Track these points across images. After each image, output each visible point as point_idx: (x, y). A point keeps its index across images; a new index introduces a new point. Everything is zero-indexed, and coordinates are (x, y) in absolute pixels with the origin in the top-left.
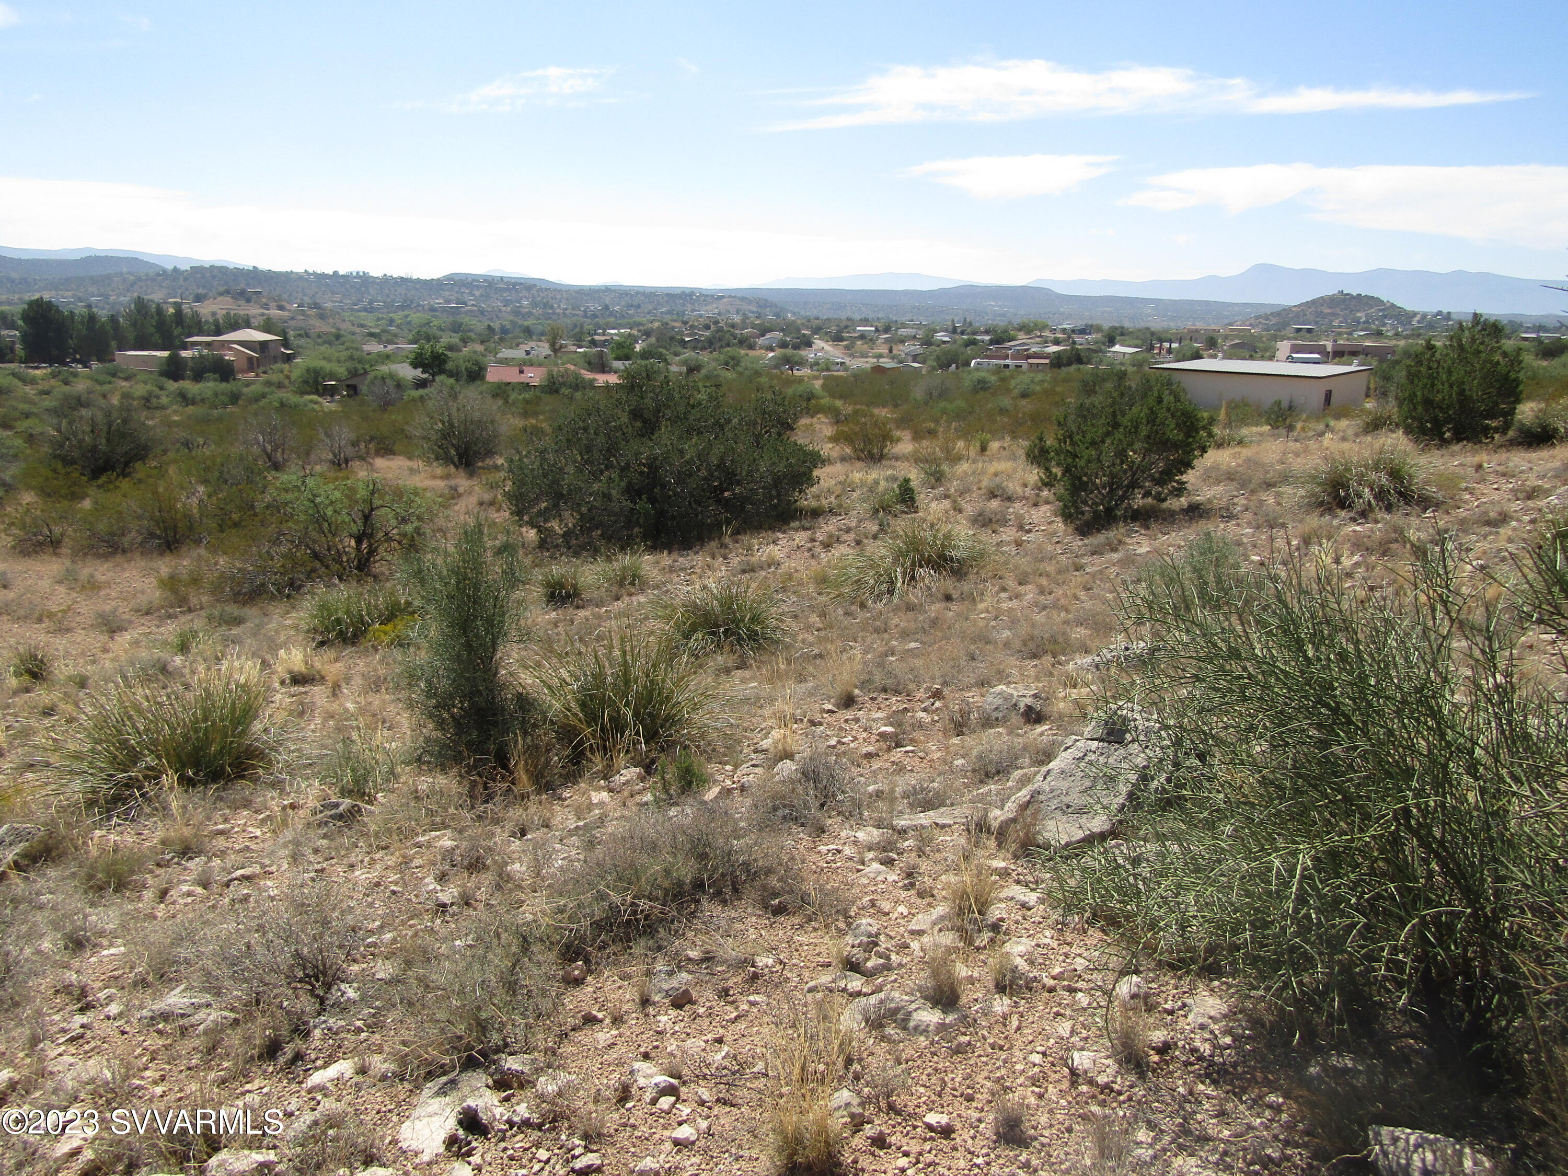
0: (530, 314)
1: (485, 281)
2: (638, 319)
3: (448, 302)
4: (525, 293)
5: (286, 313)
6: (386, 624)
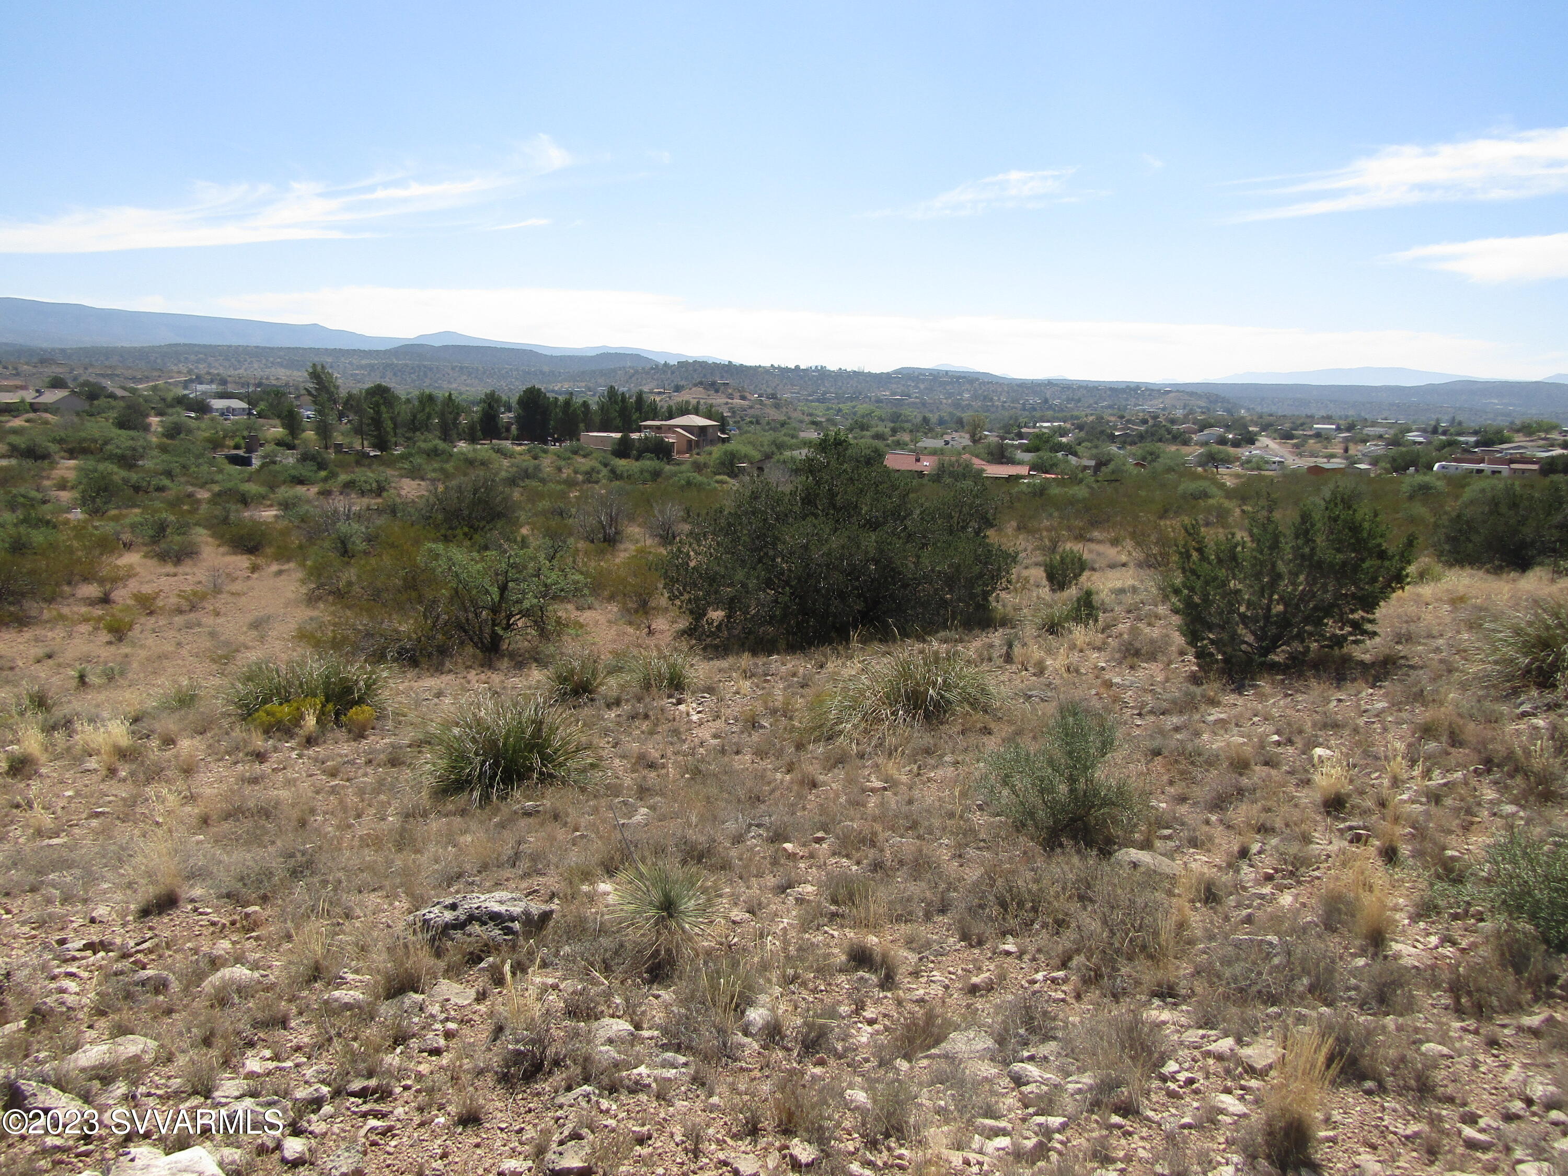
0: (969, 406)
1: (931, 374)
2: (1076, 413)
3: (894, 394)
4: (968, 386)
5: (746, 403)
6: (281, 704)
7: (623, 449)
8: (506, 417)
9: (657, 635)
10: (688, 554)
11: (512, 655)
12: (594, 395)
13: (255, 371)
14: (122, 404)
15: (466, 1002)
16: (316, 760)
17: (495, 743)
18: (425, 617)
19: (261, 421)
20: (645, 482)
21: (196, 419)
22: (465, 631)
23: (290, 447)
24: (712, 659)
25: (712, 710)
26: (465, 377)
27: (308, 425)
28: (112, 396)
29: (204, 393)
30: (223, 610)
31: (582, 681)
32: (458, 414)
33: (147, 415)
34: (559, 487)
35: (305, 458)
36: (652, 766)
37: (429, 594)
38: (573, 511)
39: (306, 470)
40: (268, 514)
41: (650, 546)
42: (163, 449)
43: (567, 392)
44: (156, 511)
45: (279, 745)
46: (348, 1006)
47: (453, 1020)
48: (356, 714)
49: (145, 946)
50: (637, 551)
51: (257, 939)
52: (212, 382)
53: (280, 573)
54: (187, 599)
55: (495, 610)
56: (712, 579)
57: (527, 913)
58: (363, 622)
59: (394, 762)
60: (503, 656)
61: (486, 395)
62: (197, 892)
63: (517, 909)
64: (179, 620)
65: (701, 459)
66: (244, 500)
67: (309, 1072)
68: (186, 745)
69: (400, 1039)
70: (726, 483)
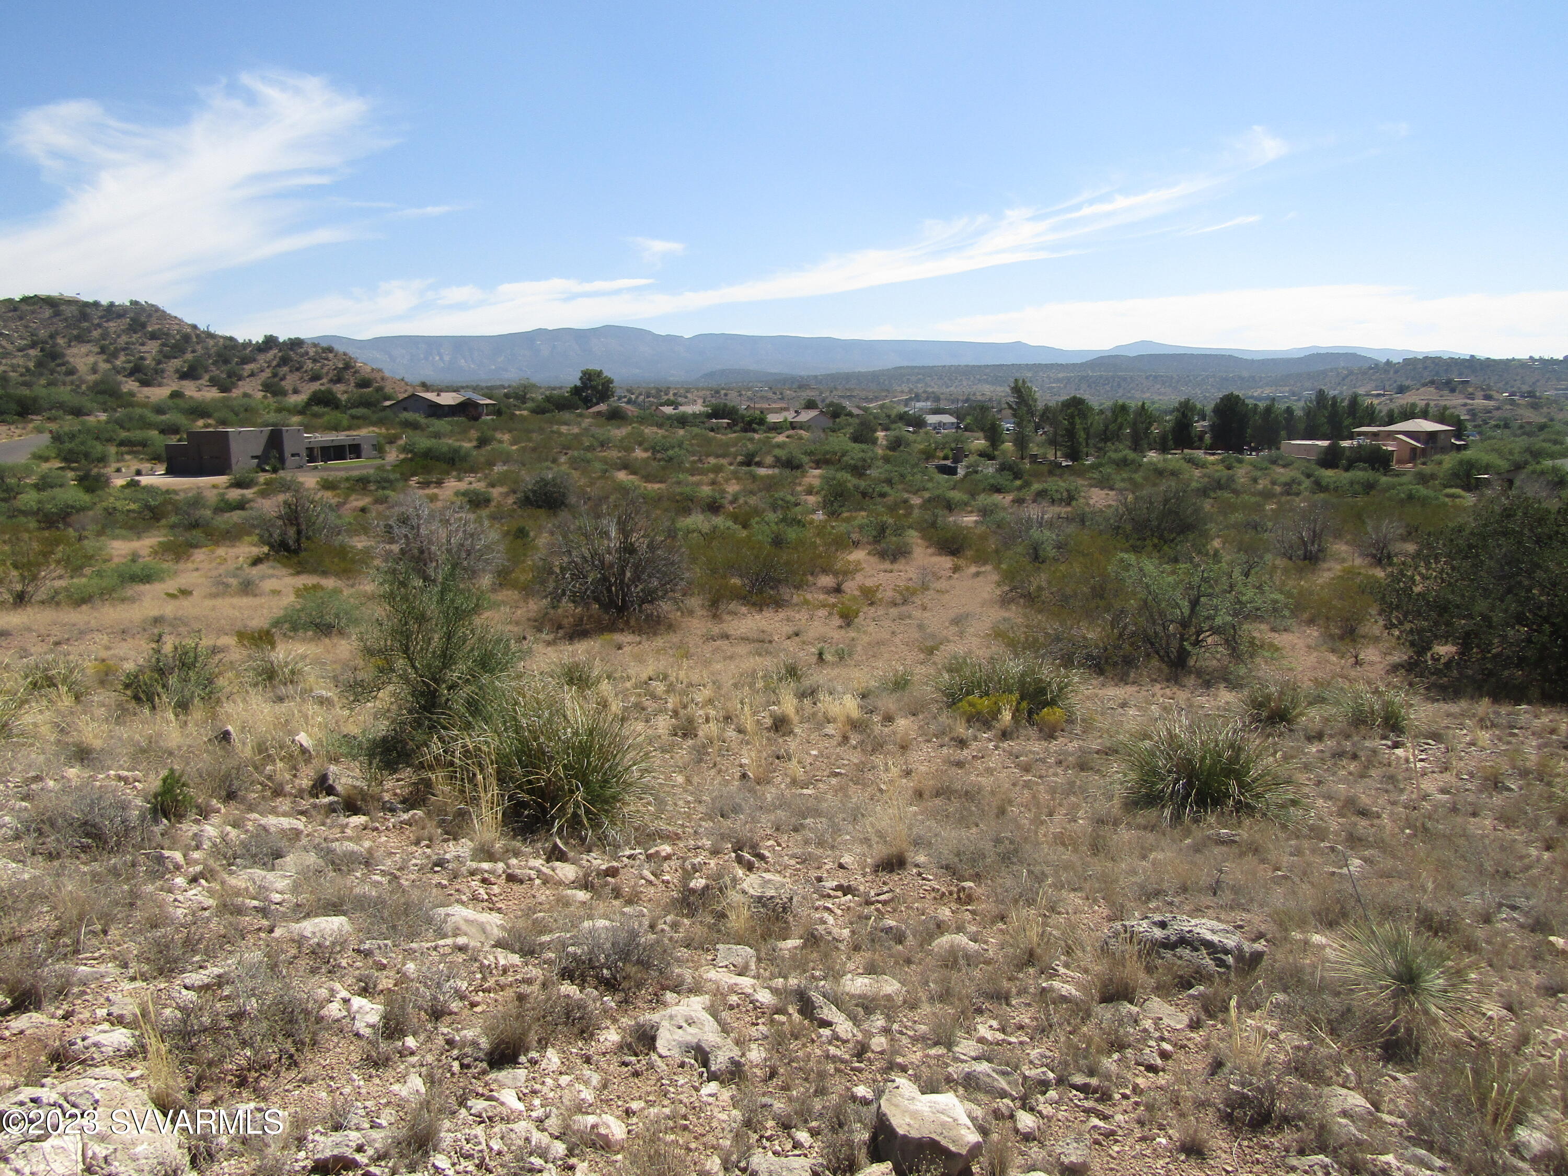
5: (1492, 403)
6: (981, 697)
7: (1330, 459)
8: (1200, 426)
9: (1365, 666)
10: (1412, 578)
11: (1199, 673)
12: (1299, 400)
13: (961, 389)
14: (857, 421)
15: (1178, 1027)
16: (1011, 754)
17: (1190, 761)
18: (1113, 627)
19: (967, 434)
20: (1355, 494)
21: (914, 433)
22: (1152, 644)
23: (991, 458)
24: (1438, 700)
25: (1438, 760)
26: (1158, 386)
27: (1007, 437)
28: (850, 414)
29: (921, 409)
30: (929, 606)
31: (1278, 708)
32: (1150, 424)
33: (875, 431)
34: (1253, 499)
35: (1003, 468)
36: (1364, 813)
37: (1117, 605)
38: (1270, 524)
39: (1003, 479)
40: (969, 519)
41: (1360, 567)
42: (886, 460)
43: (1267, 398)
44: (878, 515)
45: (978, 734)
46: (1064, 999)
47: (1168, 1041)
48: (1048, 714)
49: (882, 898)
50: (1344, 571)
51: (973, 912)
52: (927, 399)
53: (977, 574)
54: (901, 594)
55: (1184, 624)
56: (1442, 608)
57: (1239, 948)
58: (1054, 626)
59: (1083, 767)
60: (1190, 672)
61: (1180, 403)
62: (921, 859)
63: (1230, 942)
64: (894, 611)
65: (1427, 469)
66: (950, 506)
67: (1034, 1053)
68: (903, 724)
69: (1118, 1045)
70: (1459, 497)
